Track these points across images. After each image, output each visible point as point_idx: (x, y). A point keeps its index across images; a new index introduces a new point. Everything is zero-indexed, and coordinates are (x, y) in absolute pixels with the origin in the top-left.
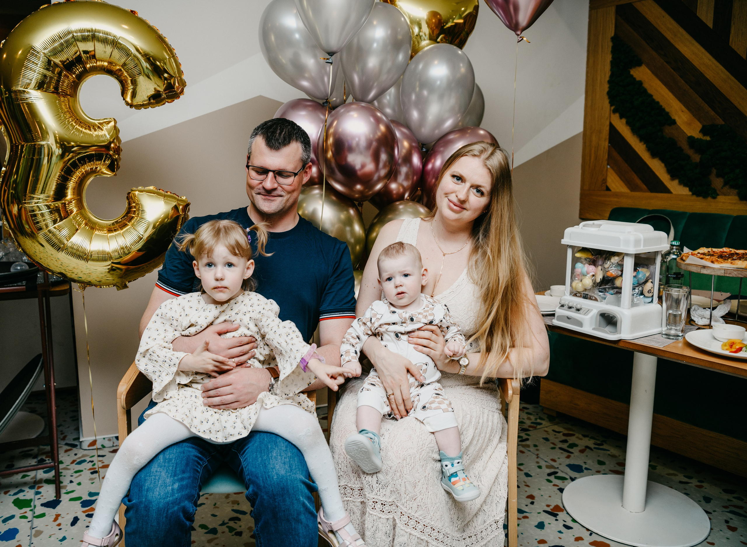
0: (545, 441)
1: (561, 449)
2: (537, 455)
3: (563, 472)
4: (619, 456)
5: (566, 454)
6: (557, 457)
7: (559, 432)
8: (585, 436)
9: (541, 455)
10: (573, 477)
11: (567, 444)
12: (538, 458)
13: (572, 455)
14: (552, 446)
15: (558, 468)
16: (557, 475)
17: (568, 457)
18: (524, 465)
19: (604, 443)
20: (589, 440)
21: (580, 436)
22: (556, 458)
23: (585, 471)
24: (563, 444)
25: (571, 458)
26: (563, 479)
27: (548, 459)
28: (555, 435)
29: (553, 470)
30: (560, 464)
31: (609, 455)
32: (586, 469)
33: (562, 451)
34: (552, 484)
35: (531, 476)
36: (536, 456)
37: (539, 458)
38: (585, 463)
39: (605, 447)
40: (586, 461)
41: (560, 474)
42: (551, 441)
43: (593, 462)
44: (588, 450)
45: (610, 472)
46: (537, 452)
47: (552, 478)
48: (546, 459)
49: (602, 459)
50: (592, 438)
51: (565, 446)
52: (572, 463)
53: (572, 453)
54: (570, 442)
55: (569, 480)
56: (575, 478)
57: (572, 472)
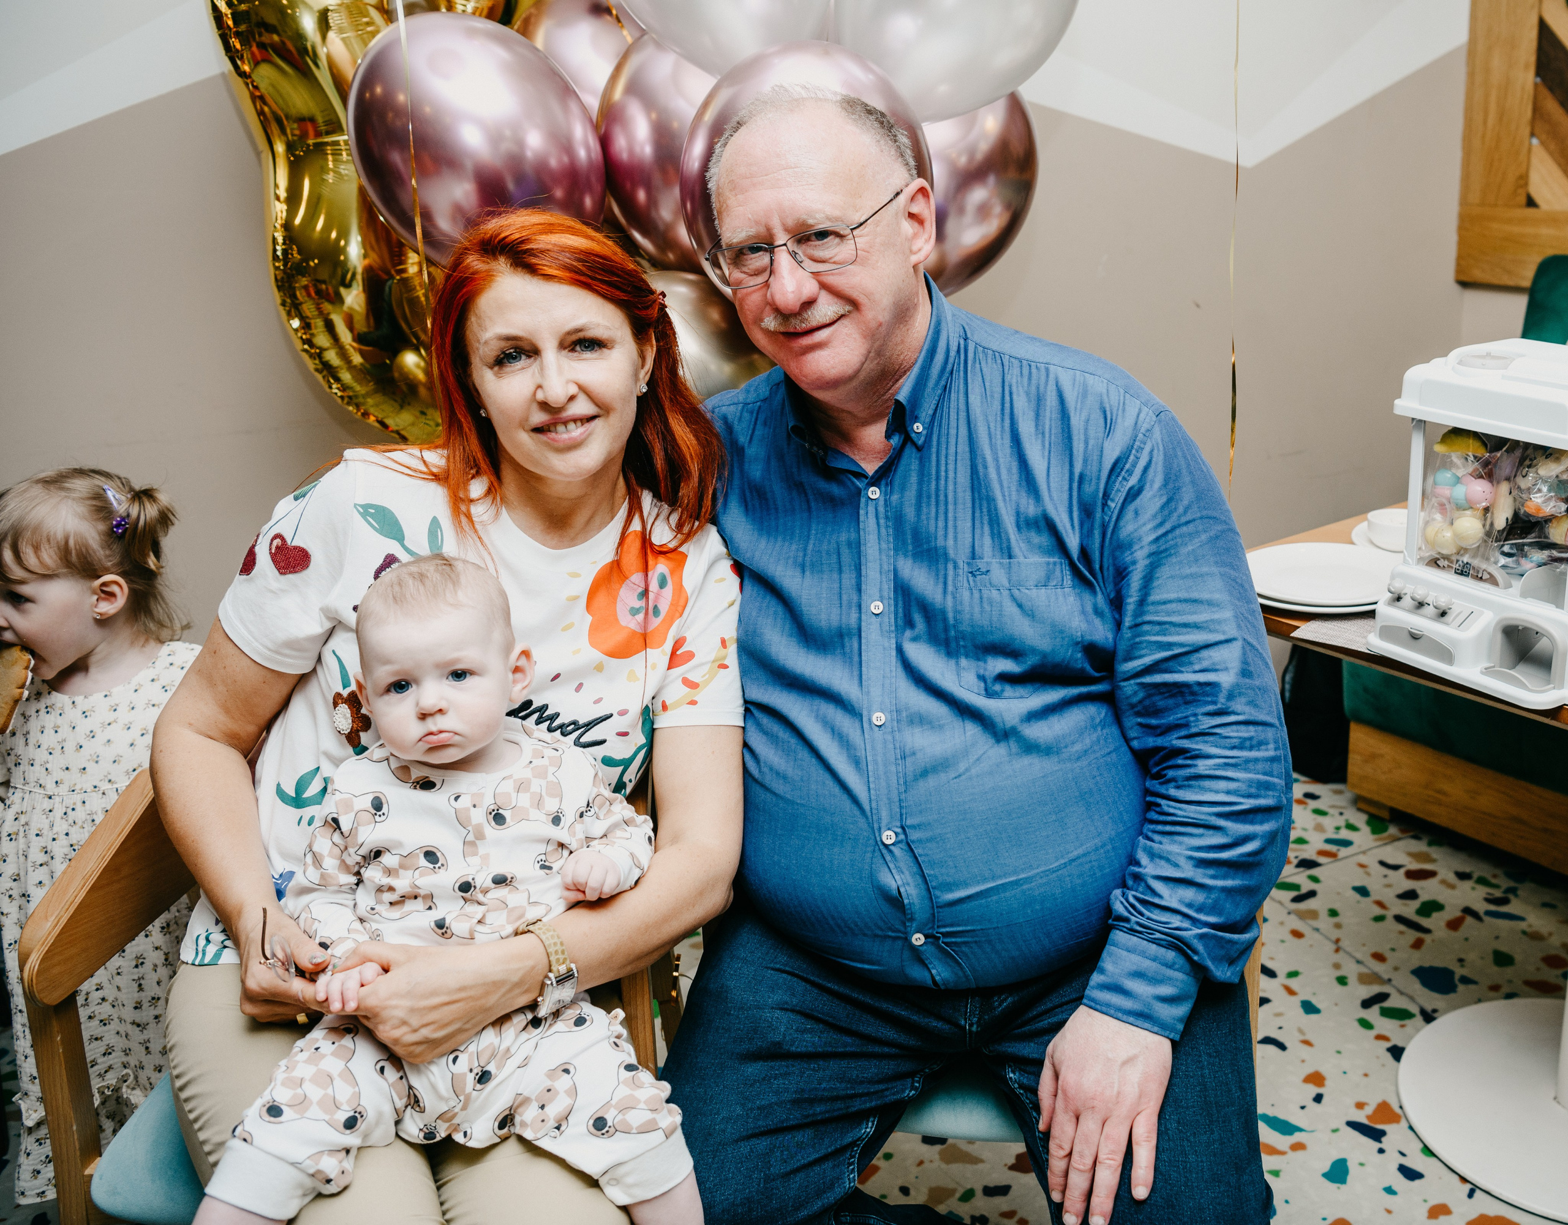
0: (1357, 896)
1: (1399, 919)
2: (1337, 941)
3: (1401, 993)
4: (1550, 934)
5: (1412, 935)
6: (1389, 946)
7: (1396, 868)
8: (1463, 876)
9: (1344, 944)
10: (1429, 1008)
11: (1415, 905)
12: (1337, 950)
13: (1427, 938)
14: (1378, 911)
15: (1390, 980)
16: (1387, 1004)
17: (1418, 945)
18: (1300, 977)
19: (1511, 897)
20: (1473, 889)
21: (1452, 878)
22: (1384, 950)
23: (1461, 988)
24: (1405, 905)
25: (1424, 948)
26: (1401, 1015)
27: (1363, 954)
28: (1385, 876)
29: (1376, 989)
30: (1396, 969)
31: (1524, 933)
32: (1465, 980)
33: (1402, 928)
34: (1373, 1033)
35: (1315, 1010)
36: (1334, 947)
37: (1341, 953)
38: (1461, 960)
39: (1514, 907)
40: (1463, 956)
41: (1392, 1003)
42: (1375, 896)
43: (1482, 958)
44: (1469, 920)
45: (1527, 989)
46: (1335, 934)
47: (1373, 1014)
48: (1359, 956)
49: (1504, 948)
50: (1482, 881)
51: (1409, 909)
52: (1427, 964)
53: (1427, 931)
54: (1424, 897)
55: (1419, 1019)
56: (1435, 1011)
57: (1426, 991)
